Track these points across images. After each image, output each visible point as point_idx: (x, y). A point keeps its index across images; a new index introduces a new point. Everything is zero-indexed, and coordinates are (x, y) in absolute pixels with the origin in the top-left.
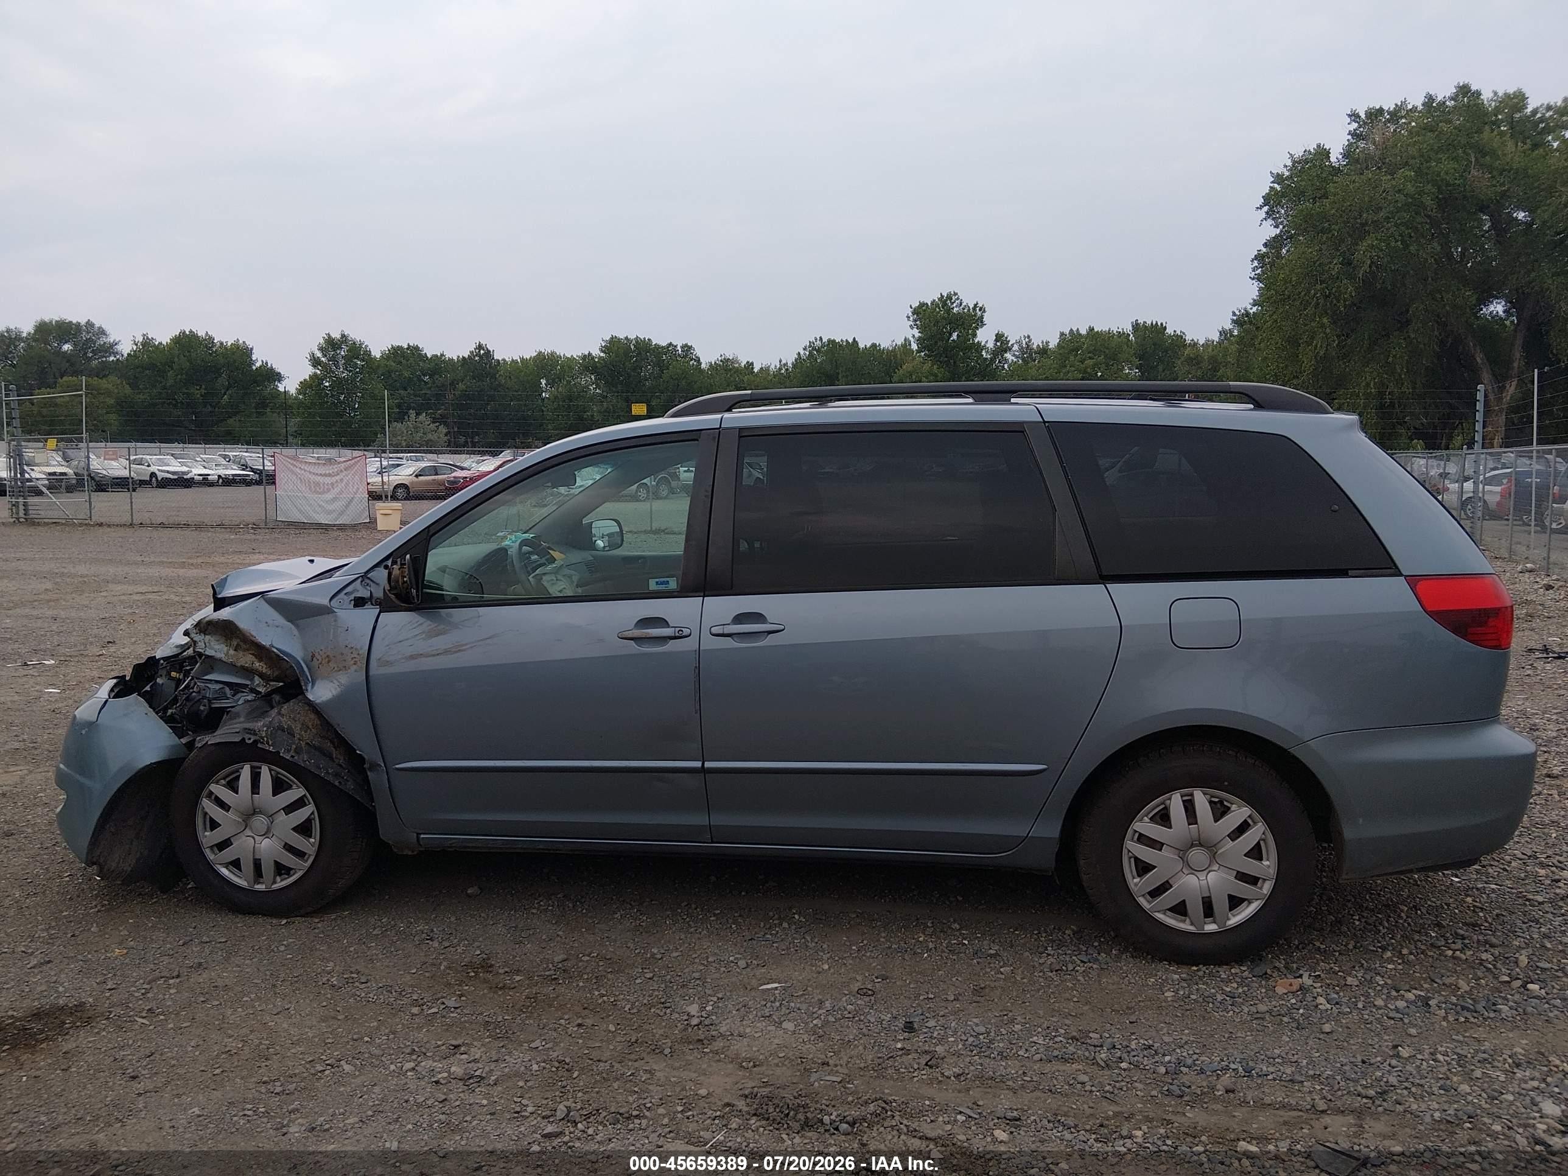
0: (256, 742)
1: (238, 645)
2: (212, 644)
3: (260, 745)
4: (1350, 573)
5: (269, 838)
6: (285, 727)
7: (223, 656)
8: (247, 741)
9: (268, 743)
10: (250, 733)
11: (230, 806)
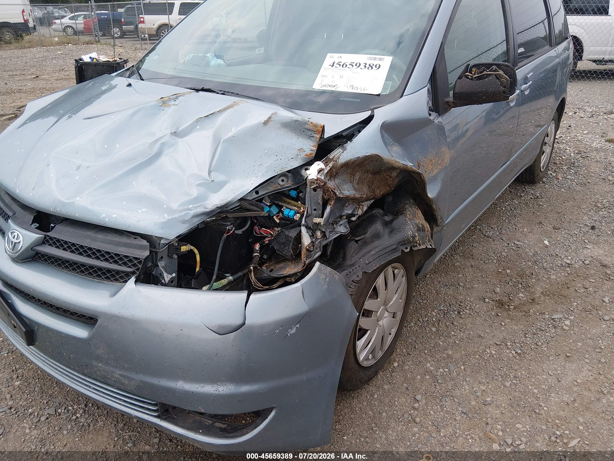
1: (360, 177)
2: (342, 186)
3: (414, 249)
5: (386, 317)
6: (421, 226)
7: (354, 192)
8: (406, 251)
9: (420, 245)
10: (405, 244)
11: (373, 311)
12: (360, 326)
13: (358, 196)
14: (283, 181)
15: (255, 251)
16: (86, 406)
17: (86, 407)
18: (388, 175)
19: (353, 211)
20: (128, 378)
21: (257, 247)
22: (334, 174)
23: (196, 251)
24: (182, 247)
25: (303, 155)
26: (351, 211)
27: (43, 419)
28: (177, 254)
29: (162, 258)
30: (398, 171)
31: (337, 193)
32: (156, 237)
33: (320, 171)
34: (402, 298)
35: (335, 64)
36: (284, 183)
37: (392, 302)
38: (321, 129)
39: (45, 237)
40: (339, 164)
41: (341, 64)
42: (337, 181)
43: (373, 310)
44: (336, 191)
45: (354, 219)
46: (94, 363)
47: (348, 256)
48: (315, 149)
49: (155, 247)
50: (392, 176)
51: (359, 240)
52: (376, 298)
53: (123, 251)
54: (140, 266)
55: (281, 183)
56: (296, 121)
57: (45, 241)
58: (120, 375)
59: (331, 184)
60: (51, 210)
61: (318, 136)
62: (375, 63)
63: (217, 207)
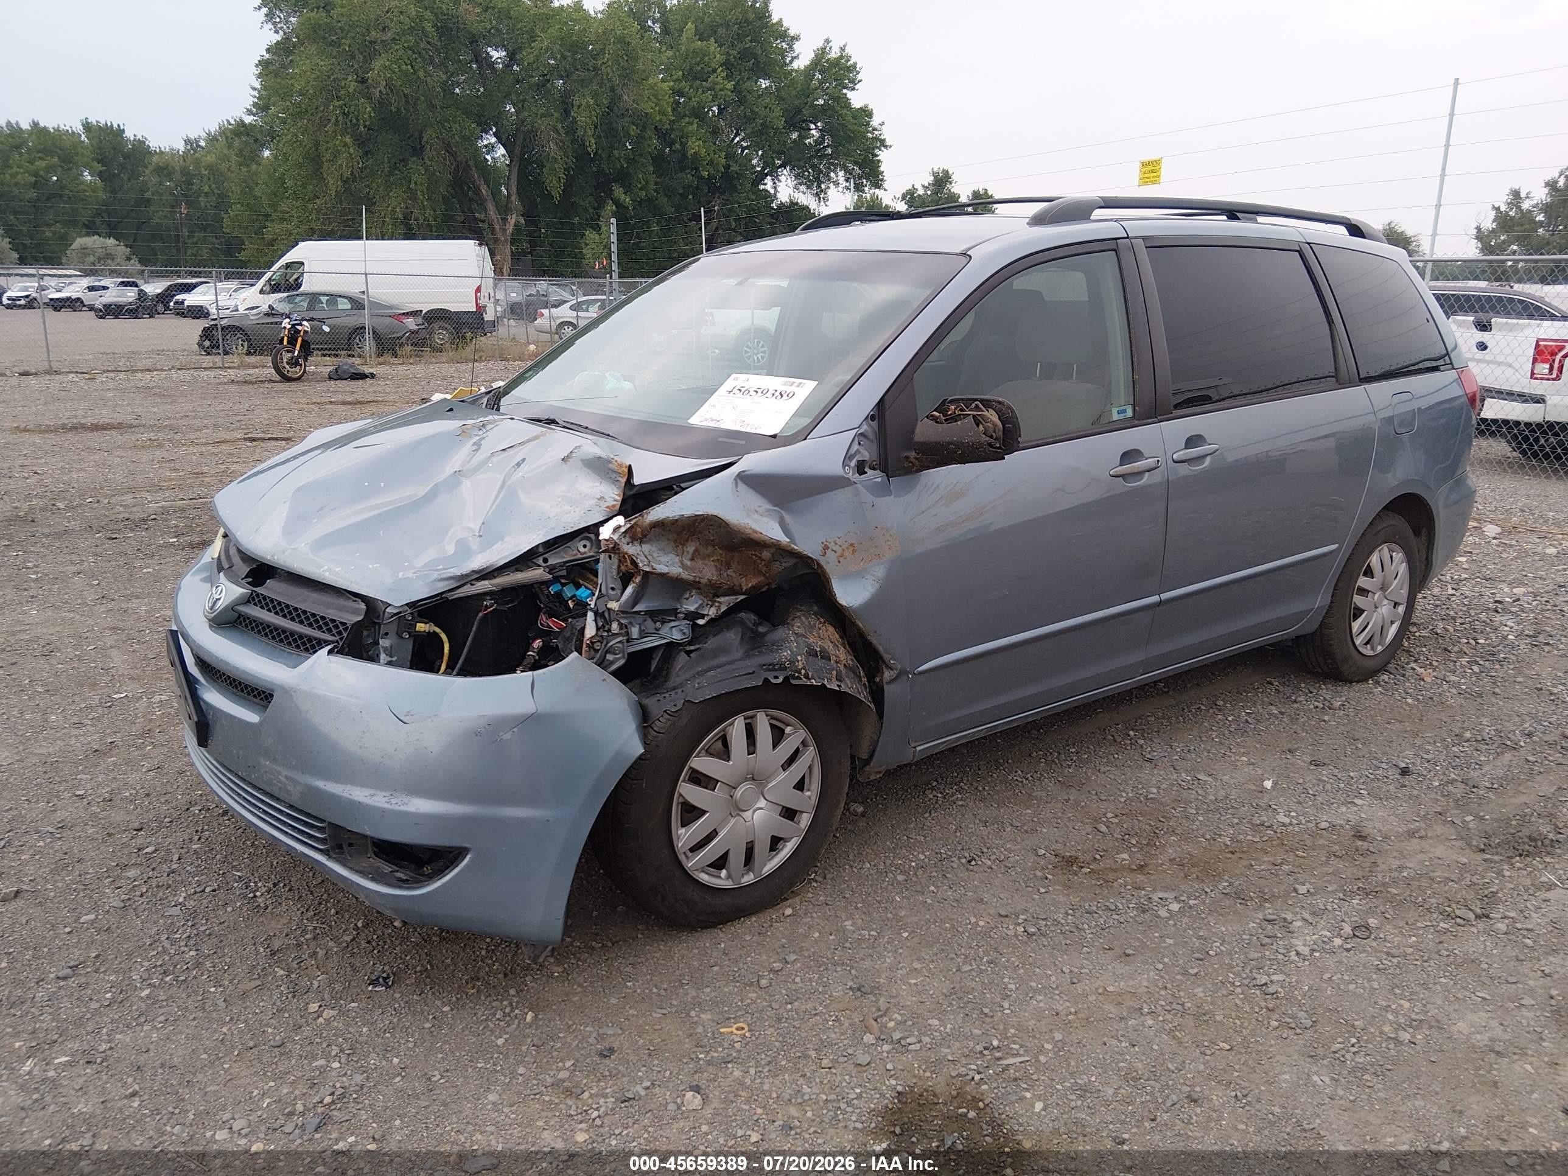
0: (786, 679)
1: (696, 551)
2: (655, 555)
3: (794, 682)
4: (1442, 368)
5: (761, 809)
6: (818, 649)
7: (681, 570)
8: (774, 681)
9: (806, 676)
10: (774, 670)
11: (718, 781)
12: (681, 795)
13: (685, 575)
14: (585, 546)
15: (531, 649)
16: (275, 885)
17: (274, 887)
18: (756, 556)
19: (698, 608)
20: (294, 781)
21: (537, 644)
22: (640, 535)
23: (444, 636)
24: (418, 624)
25: (604, 505)
26: (696, 606)
27: (208, 890)
28: (409, 633)
29: (387, 634)
30: (773, 550)
31: (641, 565)
32: (382, 601)
33: (617, 529)
34: (812, 788)
35: (735, 391)
36: (586, 550)
37: (774, 783)
38: (626, 470)
39: (252, 594)
40: (647, 521)
41: (743, 390)
42: (646, 547)
43: (719, 779)
44: (638, 561)
45: (701, 622)
46: (262, 761)
47: (673, 673)
48: (619, 498)
49: (379, 616)
50: (763, 557)
51: (692, 651)
52: (725, 757)
53: (331, 614)
54: (345, 635)
55: (582, 550)
56: (600, 458)
57: (250, 600)
58: (287, 777)
59: (631, 549)
60: (268, 558)
61: (623, 480)
62: (789, 389)
63: (473, 571)
